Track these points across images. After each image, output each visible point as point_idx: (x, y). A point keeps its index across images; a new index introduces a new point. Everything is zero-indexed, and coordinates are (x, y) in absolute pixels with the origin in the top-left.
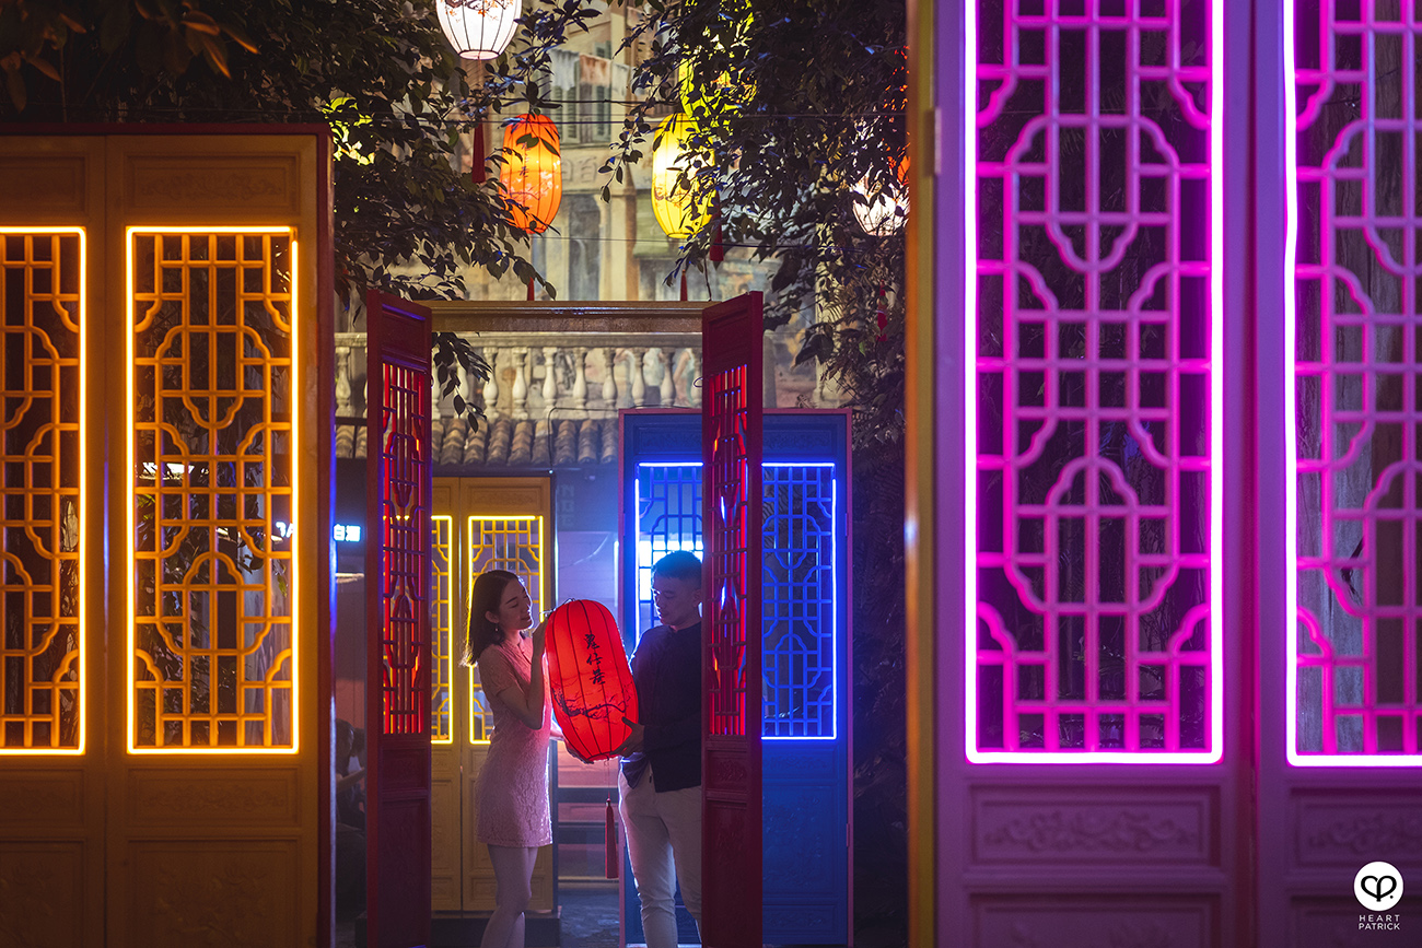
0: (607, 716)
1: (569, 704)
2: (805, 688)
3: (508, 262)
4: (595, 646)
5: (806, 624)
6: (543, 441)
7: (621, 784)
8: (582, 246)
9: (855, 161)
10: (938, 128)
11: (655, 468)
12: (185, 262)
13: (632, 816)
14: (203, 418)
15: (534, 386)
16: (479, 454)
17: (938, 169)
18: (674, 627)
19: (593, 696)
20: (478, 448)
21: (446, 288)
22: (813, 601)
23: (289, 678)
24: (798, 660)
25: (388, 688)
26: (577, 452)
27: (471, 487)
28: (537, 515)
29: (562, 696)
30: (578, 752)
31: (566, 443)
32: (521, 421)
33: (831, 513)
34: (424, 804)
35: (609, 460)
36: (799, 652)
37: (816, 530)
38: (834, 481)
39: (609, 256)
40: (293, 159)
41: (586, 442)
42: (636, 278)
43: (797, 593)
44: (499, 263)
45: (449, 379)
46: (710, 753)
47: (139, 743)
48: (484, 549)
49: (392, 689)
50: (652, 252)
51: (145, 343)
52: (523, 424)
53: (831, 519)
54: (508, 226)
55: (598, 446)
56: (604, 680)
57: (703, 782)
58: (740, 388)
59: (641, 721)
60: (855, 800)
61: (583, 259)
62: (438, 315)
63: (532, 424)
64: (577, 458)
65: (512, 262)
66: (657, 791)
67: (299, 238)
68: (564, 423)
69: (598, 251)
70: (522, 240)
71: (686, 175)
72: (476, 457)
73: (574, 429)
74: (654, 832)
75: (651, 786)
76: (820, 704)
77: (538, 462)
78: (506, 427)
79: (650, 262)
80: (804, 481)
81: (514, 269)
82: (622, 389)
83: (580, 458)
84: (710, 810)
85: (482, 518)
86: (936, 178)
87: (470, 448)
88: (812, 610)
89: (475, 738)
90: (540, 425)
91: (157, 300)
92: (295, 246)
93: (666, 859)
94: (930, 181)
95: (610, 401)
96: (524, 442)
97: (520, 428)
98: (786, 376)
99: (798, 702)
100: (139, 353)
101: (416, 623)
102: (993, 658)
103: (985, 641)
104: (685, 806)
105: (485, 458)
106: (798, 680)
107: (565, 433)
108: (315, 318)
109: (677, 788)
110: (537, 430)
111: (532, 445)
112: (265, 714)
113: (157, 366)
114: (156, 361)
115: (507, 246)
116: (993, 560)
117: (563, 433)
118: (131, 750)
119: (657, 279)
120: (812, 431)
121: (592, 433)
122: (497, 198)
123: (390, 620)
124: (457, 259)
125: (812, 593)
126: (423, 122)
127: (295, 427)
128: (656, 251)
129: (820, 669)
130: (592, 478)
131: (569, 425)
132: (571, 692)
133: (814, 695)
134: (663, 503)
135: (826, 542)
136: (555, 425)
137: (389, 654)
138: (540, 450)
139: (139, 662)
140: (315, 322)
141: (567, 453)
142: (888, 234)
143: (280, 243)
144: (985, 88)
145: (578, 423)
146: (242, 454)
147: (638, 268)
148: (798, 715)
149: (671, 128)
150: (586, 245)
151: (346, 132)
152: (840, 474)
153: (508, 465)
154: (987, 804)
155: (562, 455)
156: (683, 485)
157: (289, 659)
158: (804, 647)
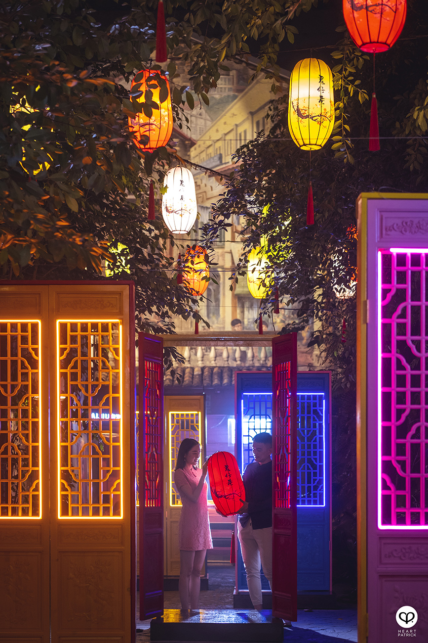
0: (234, 498)
1: (218, 493)
2: (312, 485)
3: (190, 314)
4: (229, 470)
5: (313, 459)
6: (197, 377)
7: (239, 526)
8: (213, 291)
9: (333, 274)
10: (368, 307)
11: (250, 395)
12: (79, 333)
13: (243, 539)
14: (86, 392)
15: (192, 351)
16: (170, 382)
17: (368, 321)
18: (260, 463)
19: (227, 490)
20: (169, 379)
21: (167, 327)
22: (316, 450)
23: (119, 490)
24: (309, 474)
25: (147, 490)
26: (212, 381)
27: (170, 400)
28: (198, 411)
29: (215, 490)
30: (221, 512)
31: (207, 377)
32: (188, 368)
33: (323, 414)
34: (161, 534)
35: (226, 385)
36: (310, 471)
37: (316, 421)
38: (324, 401)
39: (224, 294)
40: (120, 294)
41: (216, 377)
42: (236, 304)
43: (309, 447)
44: (186, 314)
45: (169, 363)
46: (275, 515)
47: (63, 515)
48: (176, 425)
49: (149, 489)
50: (243, 293)
51: (64, 364)
52: (189, 369)
53: (323, 416)
54: (190, 298)
55: (221, 378)
56: (232, 484)
57: (273, 525)
58: (288, 370)
59: (247, 500)
60: (333, 531)
61: (213, 296)
62: (165, 340)
63: (193, 369)
64: (212, 383)
65: (192, 314)
66: (254, 529)
67: (122, 323)
68: (207, 369)
69: (219, 293)
70: (196, 304)
71: (264, 281)
72: (169, 383)
73: (210, 372)
74: (252, 545)
75: (251, 527)
76: (318, 492)
77: (195, 385)
78: (181, 370)
79: (242, 297)
80: (312, 401)
81: (193, 316)
82: (231, 354)
83: (214, 383)
84: (276, 538)
85: (175, 413)
86: (367, 324)
87: (166, 380)
88: (315, 453)
89: (173, 504)
90: (196, 369)
91: (68, 348)
92: (121, 327)
93: (257, 555)
94: (365, 325)
95: (226, 359)
96: (189, 377)
97: (187, 371)
98: (301, 346)
99: (309, 490)
100: (61, 368)
101: (158, 463)
102: (387, 492)
103: (385, 486)
104: (266, 535)
105: (173, 384)
106: (309, 482)
107: (207, 373)
108: (129, 355)
109: (261, 527)
110: (195, 372)
111: (193, 378)
112: (111, 504)
113: (68, 372)
114: (68, 371)
115: (190, 307)
116: (387, 458)
117: (206, 373)
118: (60, 517)
119: (245, 305)
120: (316, 379)
121: (218, 373)
122: (186, 288)
123: (148, 462)
124: (170, 313)
125: (315, 447)
126: (155, 256)
127: (121, 395)
128: (245, 293)
129: (318, 478)
130: (219, 392)
131: (208, 370)
132: (219, 489)
133: (316, 488)
134: (253, 410)
135: (321, 425)
136: (203, 369)
137: (148, 475)
138: (196, 381)
139: (62, 484)
140: (129, 356)
141: (208, 382)
142: (346, 298)
143: (115, 326)
144: (385, 292)
145: (212, 368)
146: (101, 406)
147: (237, 300)
148: (309, 496)
149: (259, 264)
150: (214, 290)
151: (124, 261)
152: (326, 398)
153: (183, 387)
154: (385, 544)
155: (206, 382)
156: (262, 402)
157: (119, 484)
158: (311, 468)
